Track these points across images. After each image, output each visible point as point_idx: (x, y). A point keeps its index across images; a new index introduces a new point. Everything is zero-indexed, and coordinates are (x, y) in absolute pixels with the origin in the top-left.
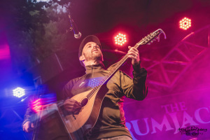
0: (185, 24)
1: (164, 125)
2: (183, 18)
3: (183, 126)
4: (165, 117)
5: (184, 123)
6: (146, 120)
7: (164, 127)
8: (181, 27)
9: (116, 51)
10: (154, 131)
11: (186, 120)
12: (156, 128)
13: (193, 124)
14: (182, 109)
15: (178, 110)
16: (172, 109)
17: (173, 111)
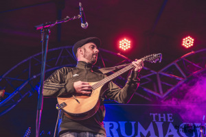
0: (188, 42)
1: (149, 132)
2: (187, 36)
4: (151, 124)
5: (168, 134)
6: (133, 123)
7: (149, 134)
8: (183, 44)
9: (119, 54)
10: (138, 136)
11: (170, 131)
12: (141, 134)
14: (169, 121)
15: (165, 120)
16: (160, 117)
17: (160, 120)
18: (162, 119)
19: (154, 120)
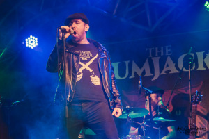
1: (144, 70)
3: (163, 73)
4: (147, 62)
5: (165, 69)
6: (127, 63)
7: (144, 73)
10: (133, 76)
11: (167, 66)
12: (136, 74)
13: (174, 71)
14: (167, 54)
15: (162, 54)
16: (157, 52)
17: (157, 55)
18: (159, 54)
19: (151, 56)
